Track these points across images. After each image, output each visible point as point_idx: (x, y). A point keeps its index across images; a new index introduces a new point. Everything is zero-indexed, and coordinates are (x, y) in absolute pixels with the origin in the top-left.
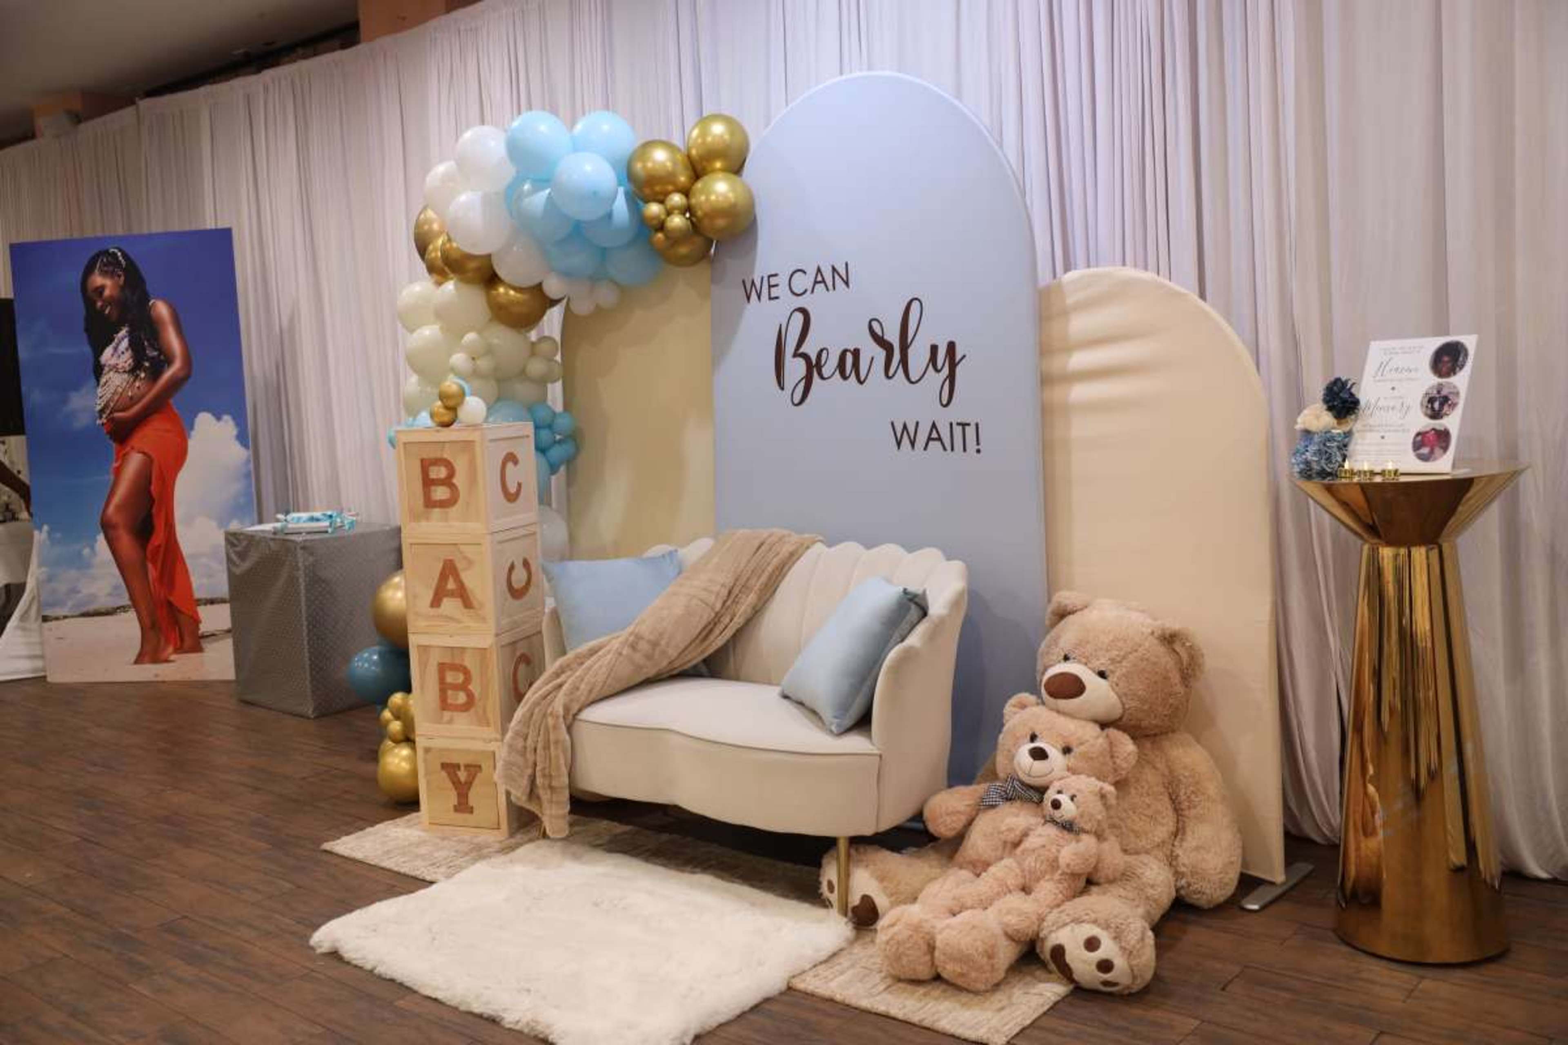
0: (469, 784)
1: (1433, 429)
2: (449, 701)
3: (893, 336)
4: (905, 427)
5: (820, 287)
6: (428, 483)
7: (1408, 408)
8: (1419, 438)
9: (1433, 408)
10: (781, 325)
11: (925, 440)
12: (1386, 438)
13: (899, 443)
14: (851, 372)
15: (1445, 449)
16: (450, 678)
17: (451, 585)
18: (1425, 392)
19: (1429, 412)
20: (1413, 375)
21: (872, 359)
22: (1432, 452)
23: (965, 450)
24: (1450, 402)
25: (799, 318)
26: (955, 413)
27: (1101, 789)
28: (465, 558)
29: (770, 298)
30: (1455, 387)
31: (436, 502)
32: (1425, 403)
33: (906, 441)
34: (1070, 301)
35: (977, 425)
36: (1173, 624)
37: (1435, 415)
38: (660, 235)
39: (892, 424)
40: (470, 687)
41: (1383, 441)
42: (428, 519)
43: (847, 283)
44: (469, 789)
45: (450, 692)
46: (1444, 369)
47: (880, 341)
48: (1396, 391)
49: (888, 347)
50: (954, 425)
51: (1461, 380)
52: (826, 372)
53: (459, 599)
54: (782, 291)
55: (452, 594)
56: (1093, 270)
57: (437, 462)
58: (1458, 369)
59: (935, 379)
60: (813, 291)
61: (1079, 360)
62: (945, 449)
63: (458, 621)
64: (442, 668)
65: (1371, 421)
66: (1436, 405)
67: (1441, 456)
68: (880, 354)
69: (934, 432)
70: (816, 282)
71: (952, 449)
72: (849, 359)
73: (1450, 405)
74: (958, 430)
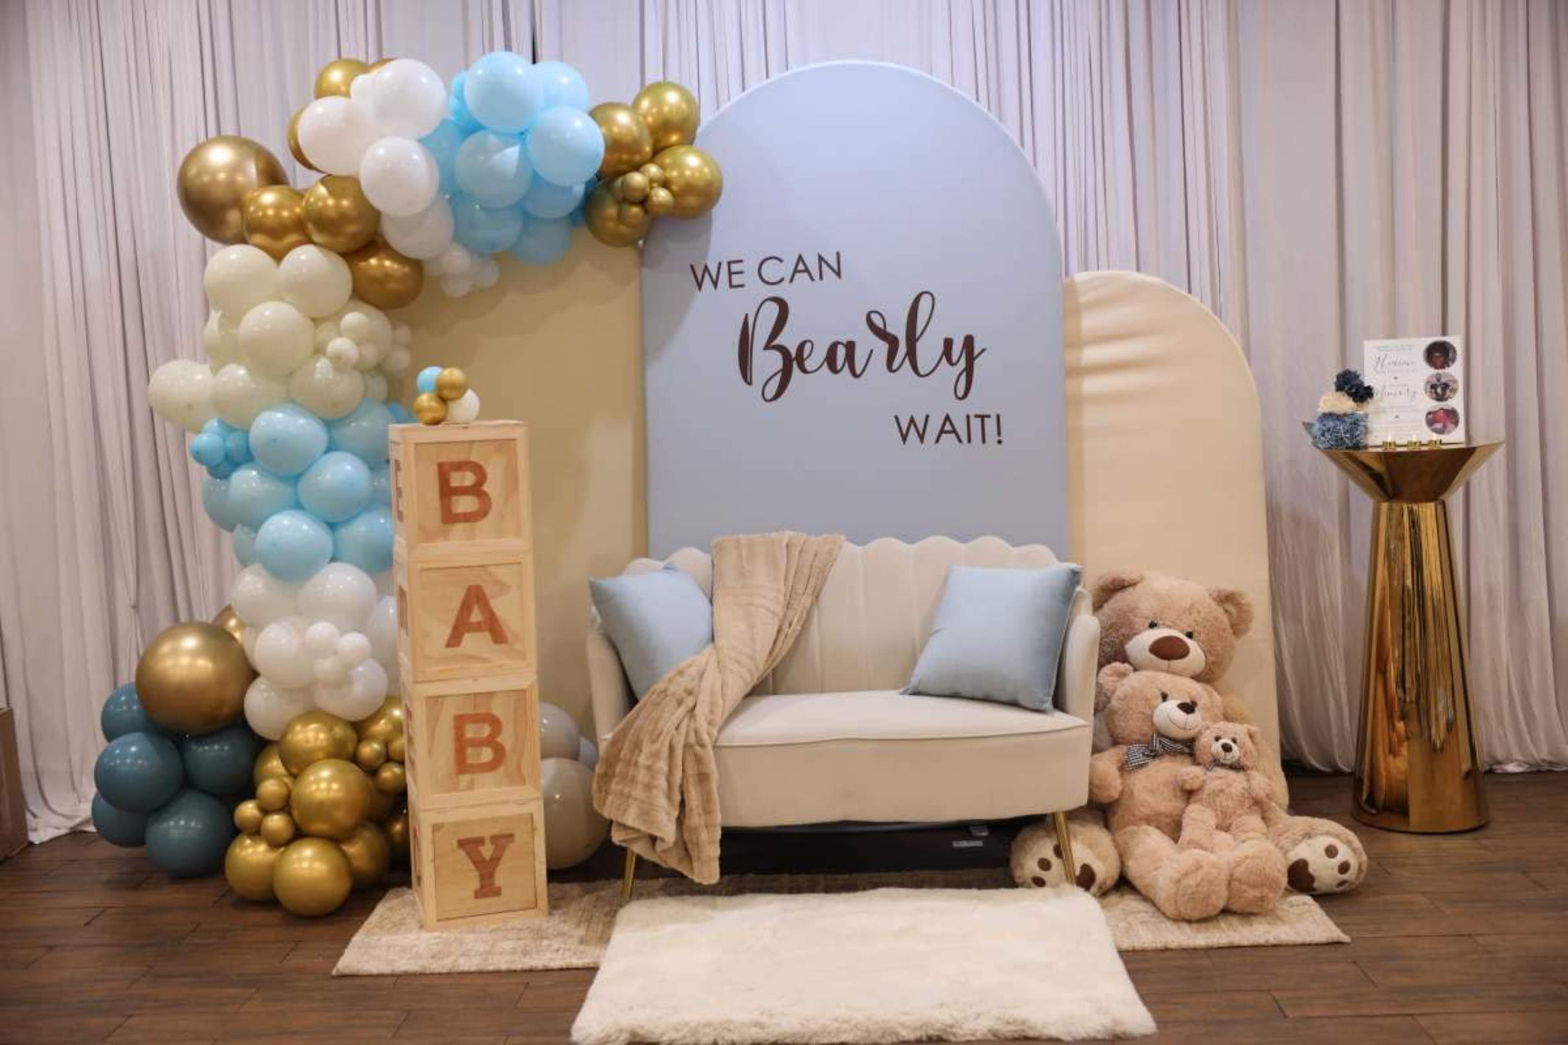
0: (496, 860)
1: (1442, 409)
2: (469, 761)
3: (898, 329)
4: (912, 420)
5: (802, 277)
6: (447, 492)
7: (1415, 393)
8: (1430, 416)
9: (1436, 393)
10: (747, 315)
11: (937, 432)
12: (1400, 417)
13: (904, 438)
14: (844, 365)
15: (1456, 423)
16: (471, 732)
17: (476, 616)
18: (1425, 381)
19: (1434, 395)
20: (1411, 367)
21: (872, 351)
22: (1445, 427)
23: (984, 441)
24: (1450, 388)
25: (772, 310)
26: (975, 403)
27: (1249, 730)
28: (497, 582)
29: (731, 286)
30: (1451, 376)
31: (458, 515)
32: (1429, 390)
33: (913, 436)
34: (1083, 299)
35: (998, 417)
36: (1228, 587)
37: (1440, 398)
38: (635, 210)
39: (896, 418)
40: (499, 740)
41: (1397, 419)
42: (446, 538)
43: (838, 274)
44: (496, 865)
45: (469, 751)
46: (1438, 363)
47: (881, 333)
48: (1398, 380)
49: (892, 342)
50: (972, 419)
51: (1455, 371)
52: (809, 365)
53: (487, 634)
54: (750, 278)
55: (477, 628)
56: (1104, 273)
57: (460, 466)
58: (1450, 363)
59: (950, 373)
60: (791, 280)
61: (1091, 355)
62: (960, 441)
63: (485, 660)
64: (460, 722)
65: (1382, 404)
66: (1439, 390)
67: (1454, 429)
68: (882, 348)
69: (948, 424)
70: (796, 271)
71: (969, 441)
72: (841, 352)
73: (1451, 391)
74: (976, 424)
